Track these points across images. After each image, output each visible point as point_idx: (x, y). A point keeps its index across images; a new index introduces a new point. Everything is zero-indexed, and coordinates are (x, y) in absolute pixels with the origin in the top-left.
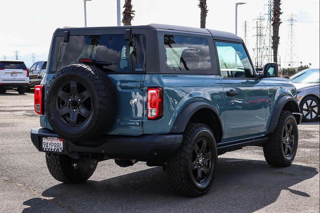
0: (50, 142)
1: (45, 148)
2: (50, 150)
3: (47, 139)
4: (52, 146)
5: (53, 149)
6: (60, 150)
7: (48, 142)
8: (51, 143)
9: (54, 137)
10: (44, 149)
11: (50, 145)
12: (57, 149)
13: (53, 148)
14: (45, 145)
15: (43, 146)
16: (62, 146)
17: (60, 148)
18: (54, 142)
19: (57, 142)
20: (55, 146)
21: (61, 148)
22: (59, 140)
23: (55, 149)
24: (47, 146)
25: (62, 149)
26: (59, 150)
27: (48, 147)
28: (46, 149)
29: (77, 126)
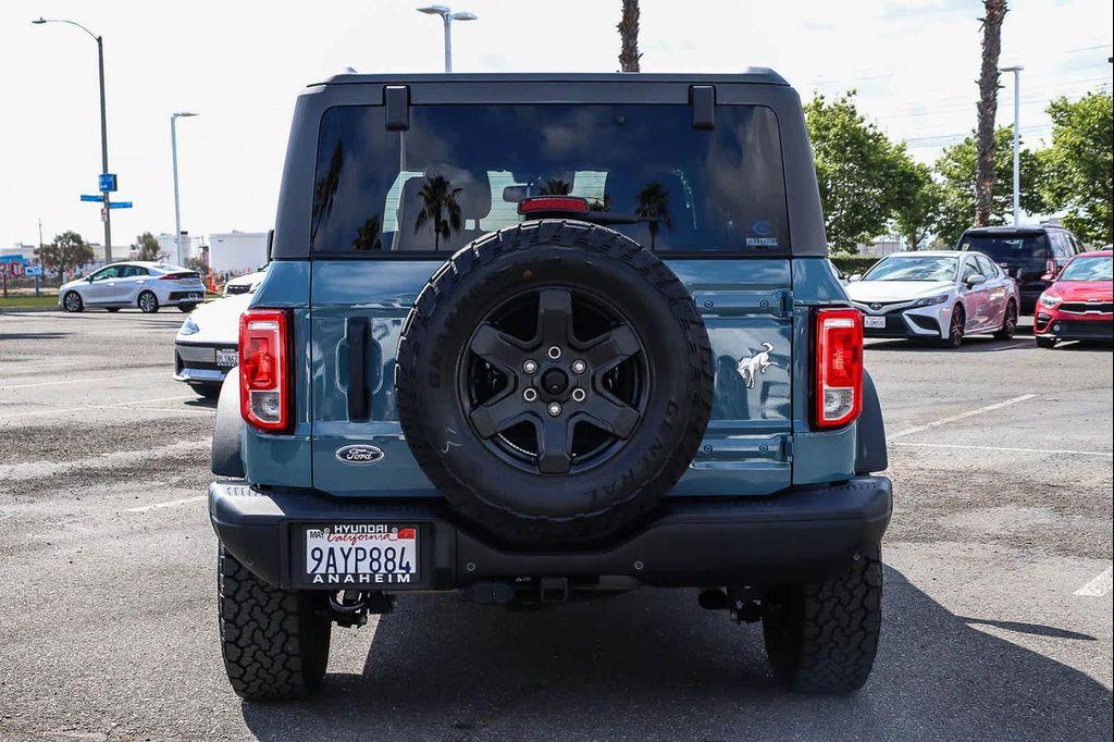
0: (347, 545)
1: (322, 569)
2: (349, 579)
3: (332, 532)
4: (357, 560)
5: (365, 575)
6: (403, 575)
7: (337, 546)
8: (353, 552)
9: (367, 524)
10: (313, 575)
11: (346, 557)
12: (383, 570)
13: (364, 567)
14: (320, 560)
15: (311, 565)
16: (411, 558)
17: (401, 568)
18: (367, 544)
19: (383, 544)
20: (373, 560)
21: (408, 568)
22: (394, 535)
23: (376, 572)
24: (328, 565)
25: (413, 570)
26: (395, 576)
27: (334, 565)
28: (325, 576)
29: (571, 472)
